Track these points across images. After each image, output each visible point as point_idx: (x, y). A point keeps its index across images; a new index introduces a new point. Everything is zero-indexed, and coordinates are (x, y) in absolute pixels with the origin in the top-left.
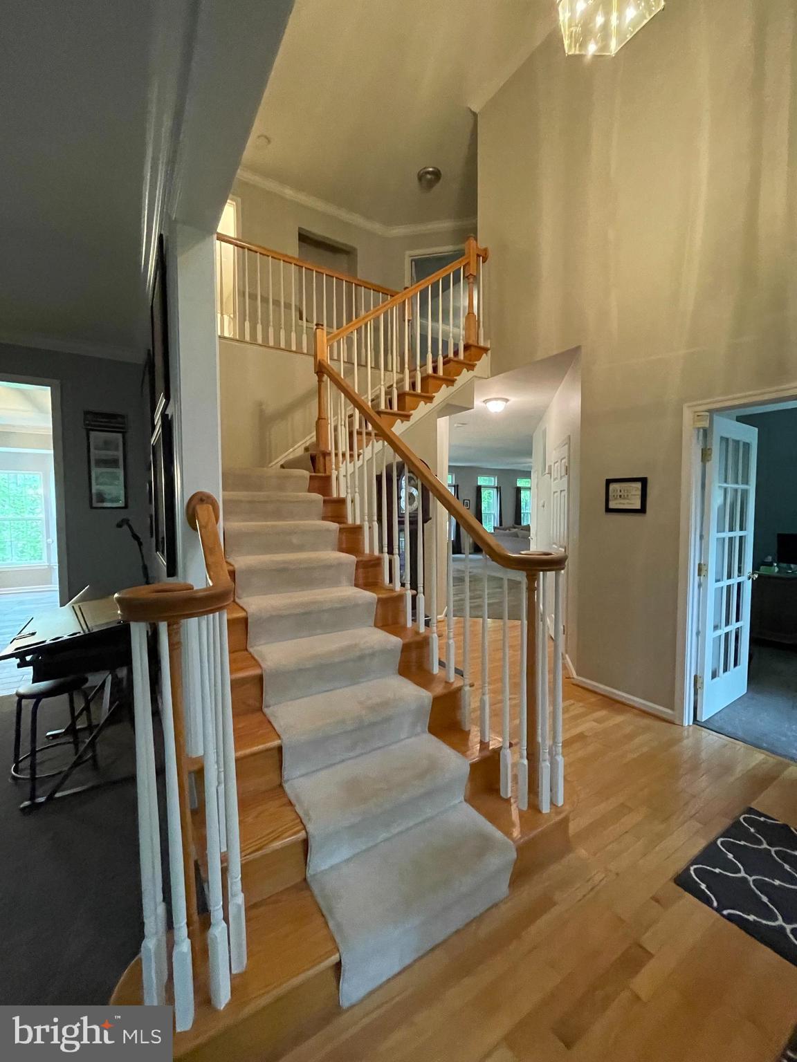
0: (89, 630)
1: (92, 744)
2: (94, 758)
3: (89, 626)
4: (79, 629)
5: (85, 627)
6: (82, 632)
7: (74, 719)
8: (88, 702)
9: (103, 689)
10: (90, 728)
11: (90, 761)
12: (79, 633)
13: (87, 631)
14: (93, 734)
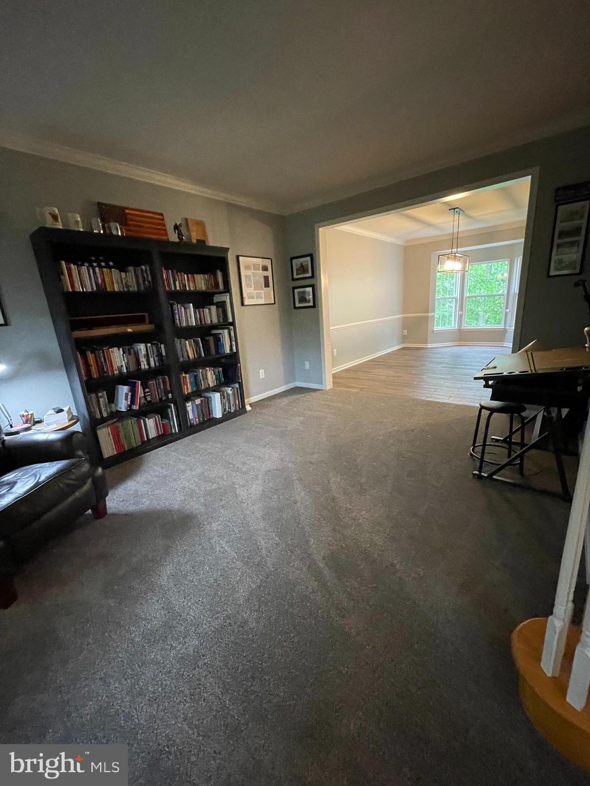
0: (536, 371)
1: (521, 456)
2: (521, 464)
3: (536, 368)
4: (527, 369)
5: (533, 368)
6: (530, 371)
7: (512, 433)
8: (524, 425)
9: (536, 419)
10: (522, 444)
11: (518, 466)
12: (527, 372)
13: (534, 371)
14: (523, 450)
